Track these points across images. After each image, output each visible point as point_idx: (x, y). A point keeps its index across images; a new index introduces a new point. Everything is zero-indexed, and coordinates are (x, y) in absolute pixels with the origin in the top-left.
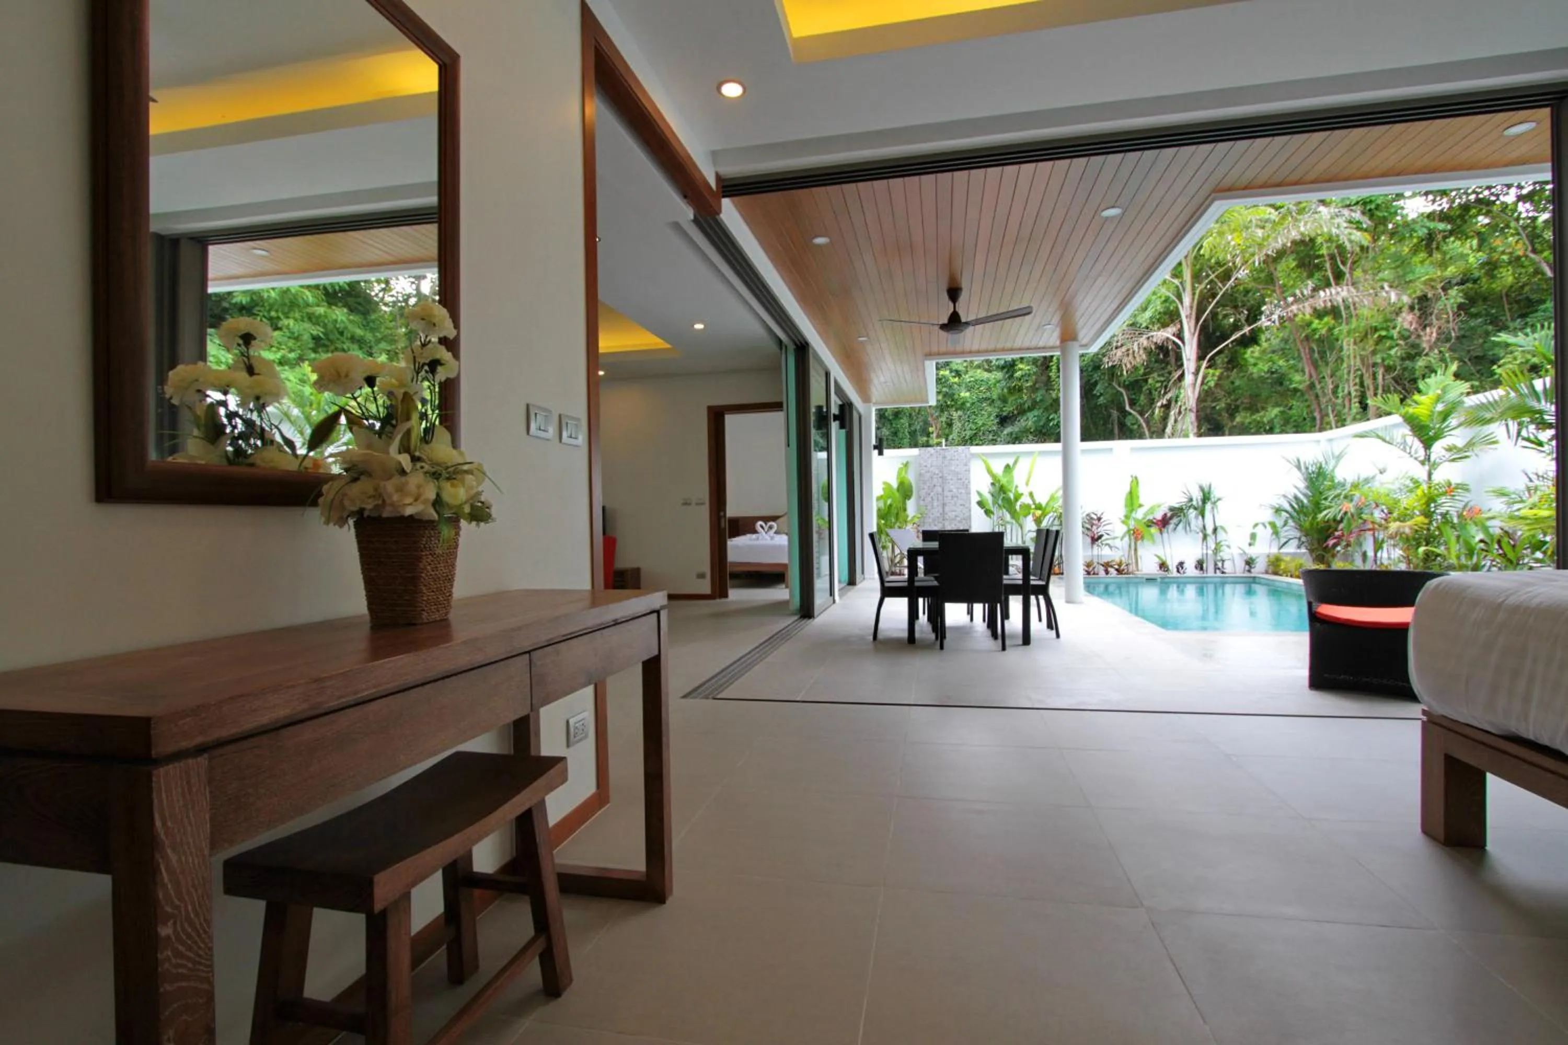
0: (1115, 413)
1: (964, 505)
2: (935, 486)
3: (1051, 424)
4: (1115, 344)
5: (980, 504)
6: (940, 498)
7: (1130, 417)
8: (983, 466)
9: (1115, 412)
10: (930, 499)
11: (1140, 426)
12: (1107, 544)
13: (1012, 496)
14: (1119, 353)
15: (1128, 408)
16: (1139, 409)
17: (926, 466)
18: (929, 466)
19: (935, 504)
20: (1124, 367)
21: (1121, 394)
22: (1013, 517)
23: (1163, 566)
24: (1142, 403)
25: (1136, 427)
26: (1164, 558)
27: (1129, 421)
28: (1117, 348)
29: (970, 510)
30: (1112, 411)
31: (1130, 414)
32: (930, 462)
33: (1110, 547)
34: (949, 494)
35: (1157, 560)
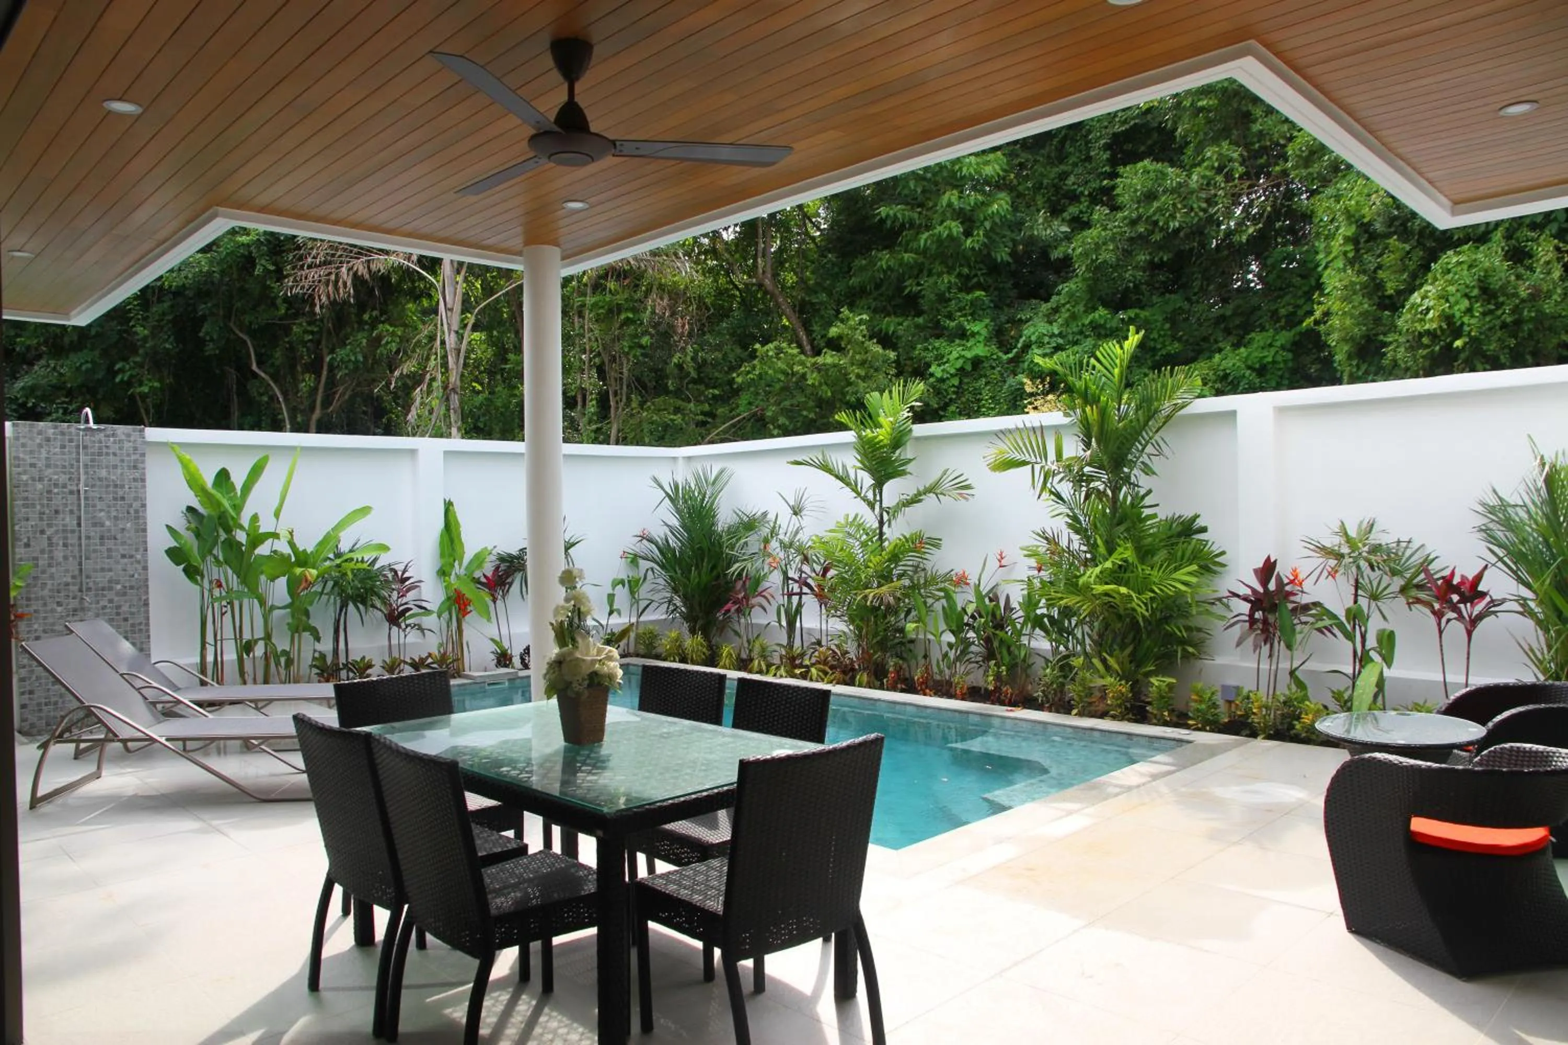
0: (232, 375)
1: (131, 557)
2: (57, 512)
3: (118, 380)
4: (309, 260)
5: (175, 555)
6: (73, 540)
7: (256, 383)
8: (179, 471)
9: (232, 371)
10: (45, 543)
11: (273, 398)
12: (413, 626)
13: (241, 537)
14: (314, 274)
15: (254, 367)
16: (272, 371)
17: (33, 465)
18: (40, 464)
19: (59, 554)
20: (317, 301)
21: (245, 342)
22: (244, 581)
23: (503, 659)
24: (277, 363)
25: (265, 399)
26: (506, 645)
27: (253, 388)
28: (310, 267)
29: (145, 568)
30: (227, 368)
31: (255, 375)
32: (44, 455)
33: (420, 628)
34: (95, 532)
35: (494, 647)
